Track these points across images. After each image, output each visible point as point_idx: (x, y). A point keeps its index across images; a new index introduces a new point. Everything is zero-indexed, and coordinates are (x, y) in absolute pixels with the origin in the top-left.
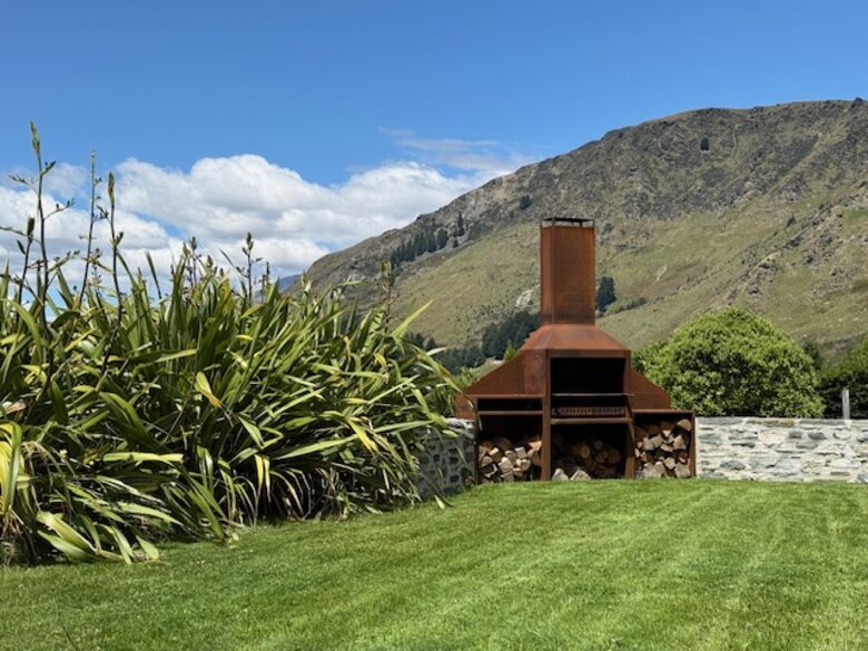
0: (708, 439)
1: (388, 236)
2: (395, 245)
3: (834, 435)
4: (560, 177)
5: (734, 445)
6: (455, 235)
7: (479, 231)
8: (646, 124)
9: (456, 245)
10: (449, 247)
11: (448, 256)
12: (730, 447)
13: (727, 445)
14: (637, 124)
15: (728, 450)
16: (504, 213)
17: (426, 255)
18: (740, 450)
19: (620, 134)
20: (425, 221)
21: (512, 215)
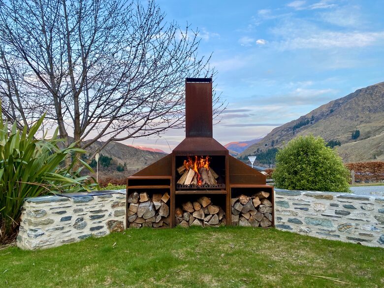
0: (281, 203)
1: (293, 122)
2: (295, 124)
3: (362, 207)
4: (342, 103)
5: (296, 208)
6: (311, 120)
7: (318, 119)
8: (368, 87)
9: (312, 123)
10: (310, 124)
11: (309, 126)
12: (294, 210)
13: (292, 208)
14: (366, 87)
15: (292, 212)
16: (325, 114)
17: (303, 126)
18: (300, 212)
19: (360, 90)
20: (302, 118)
21: (328, 114)
